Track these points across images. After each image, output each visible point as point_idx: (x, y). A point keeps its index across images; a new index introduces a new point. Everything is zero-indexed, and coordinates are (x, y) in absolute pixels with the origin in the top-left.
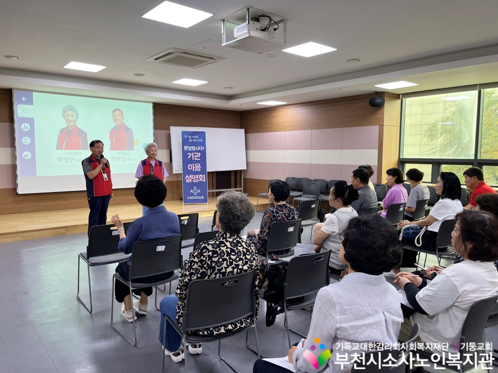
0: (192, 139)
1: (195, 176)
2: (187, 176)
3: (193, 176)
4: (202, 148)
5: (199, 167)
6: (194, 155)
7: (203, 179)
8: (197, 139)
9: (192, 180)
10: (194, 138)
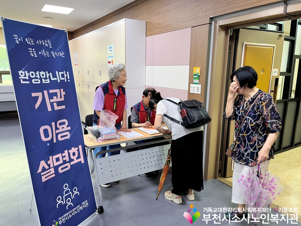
0: (38, 48)
1: (60, 155)
3: (55, 157)
4: (66, 76)
5: (65, 127)
6: (51, 96)
8: (47, 49)
9: (56, 168)
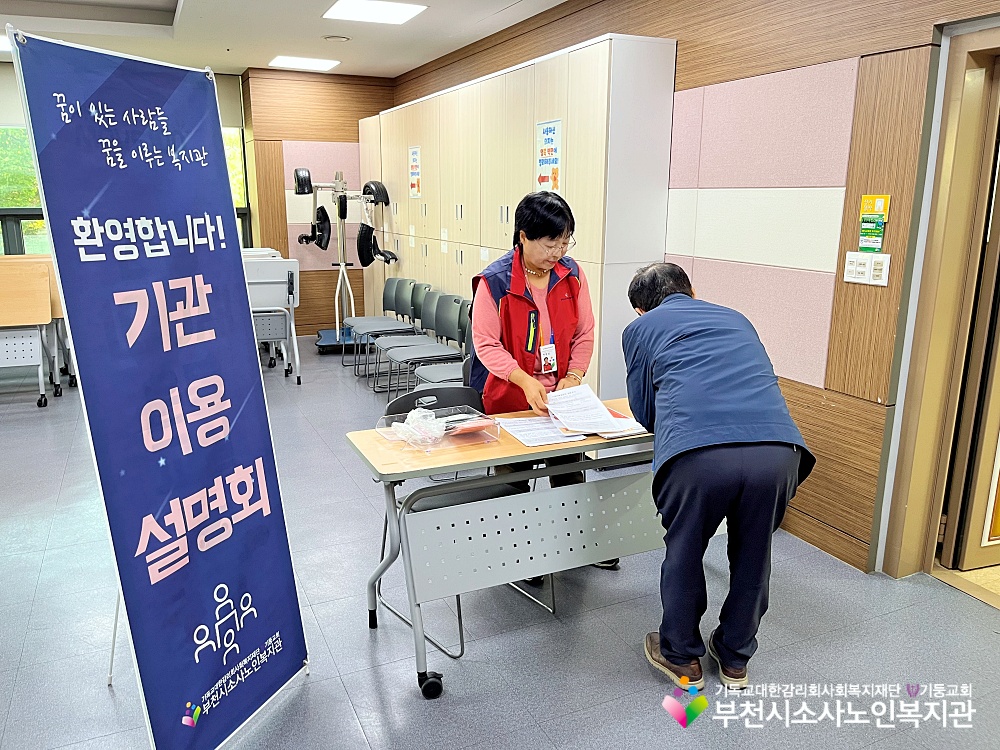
1: (200, 496)
3: (189, 502)
5: (218, 400)
9: (192, 536)
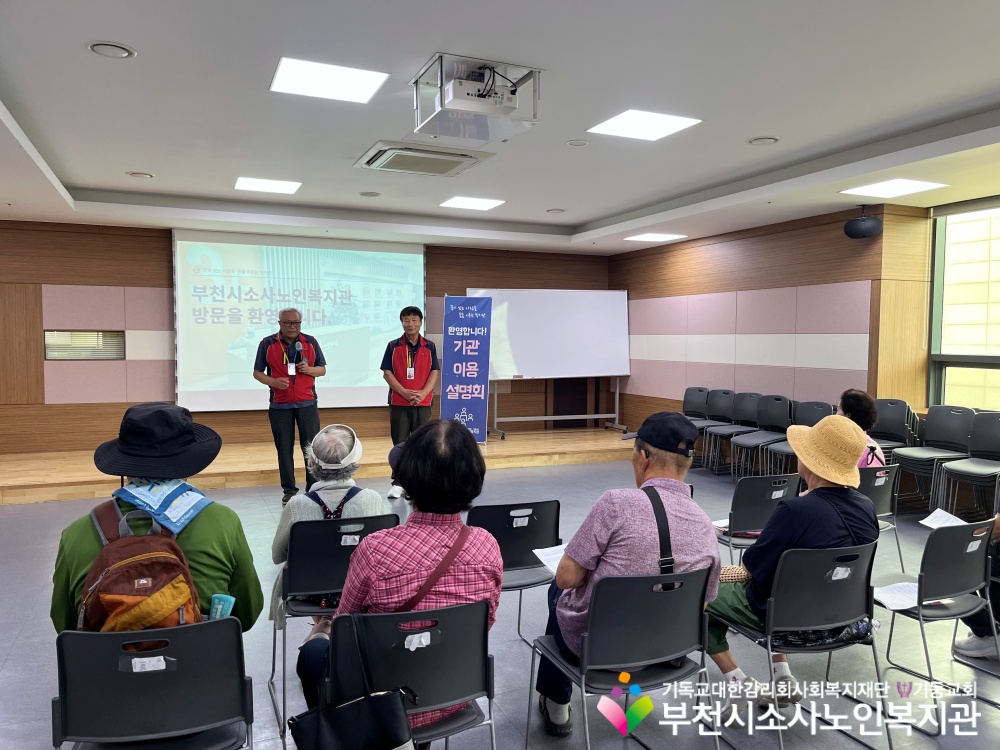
0: (466, 312)
1: (465, 387)
2: (450, 387)
3: (462, 387)
4: (484, 331)
5: (475, 368)
6: (467, 345)
7: (480, 393)
8: (474, 312)
9: (460, 394)
10: (469, 311)
